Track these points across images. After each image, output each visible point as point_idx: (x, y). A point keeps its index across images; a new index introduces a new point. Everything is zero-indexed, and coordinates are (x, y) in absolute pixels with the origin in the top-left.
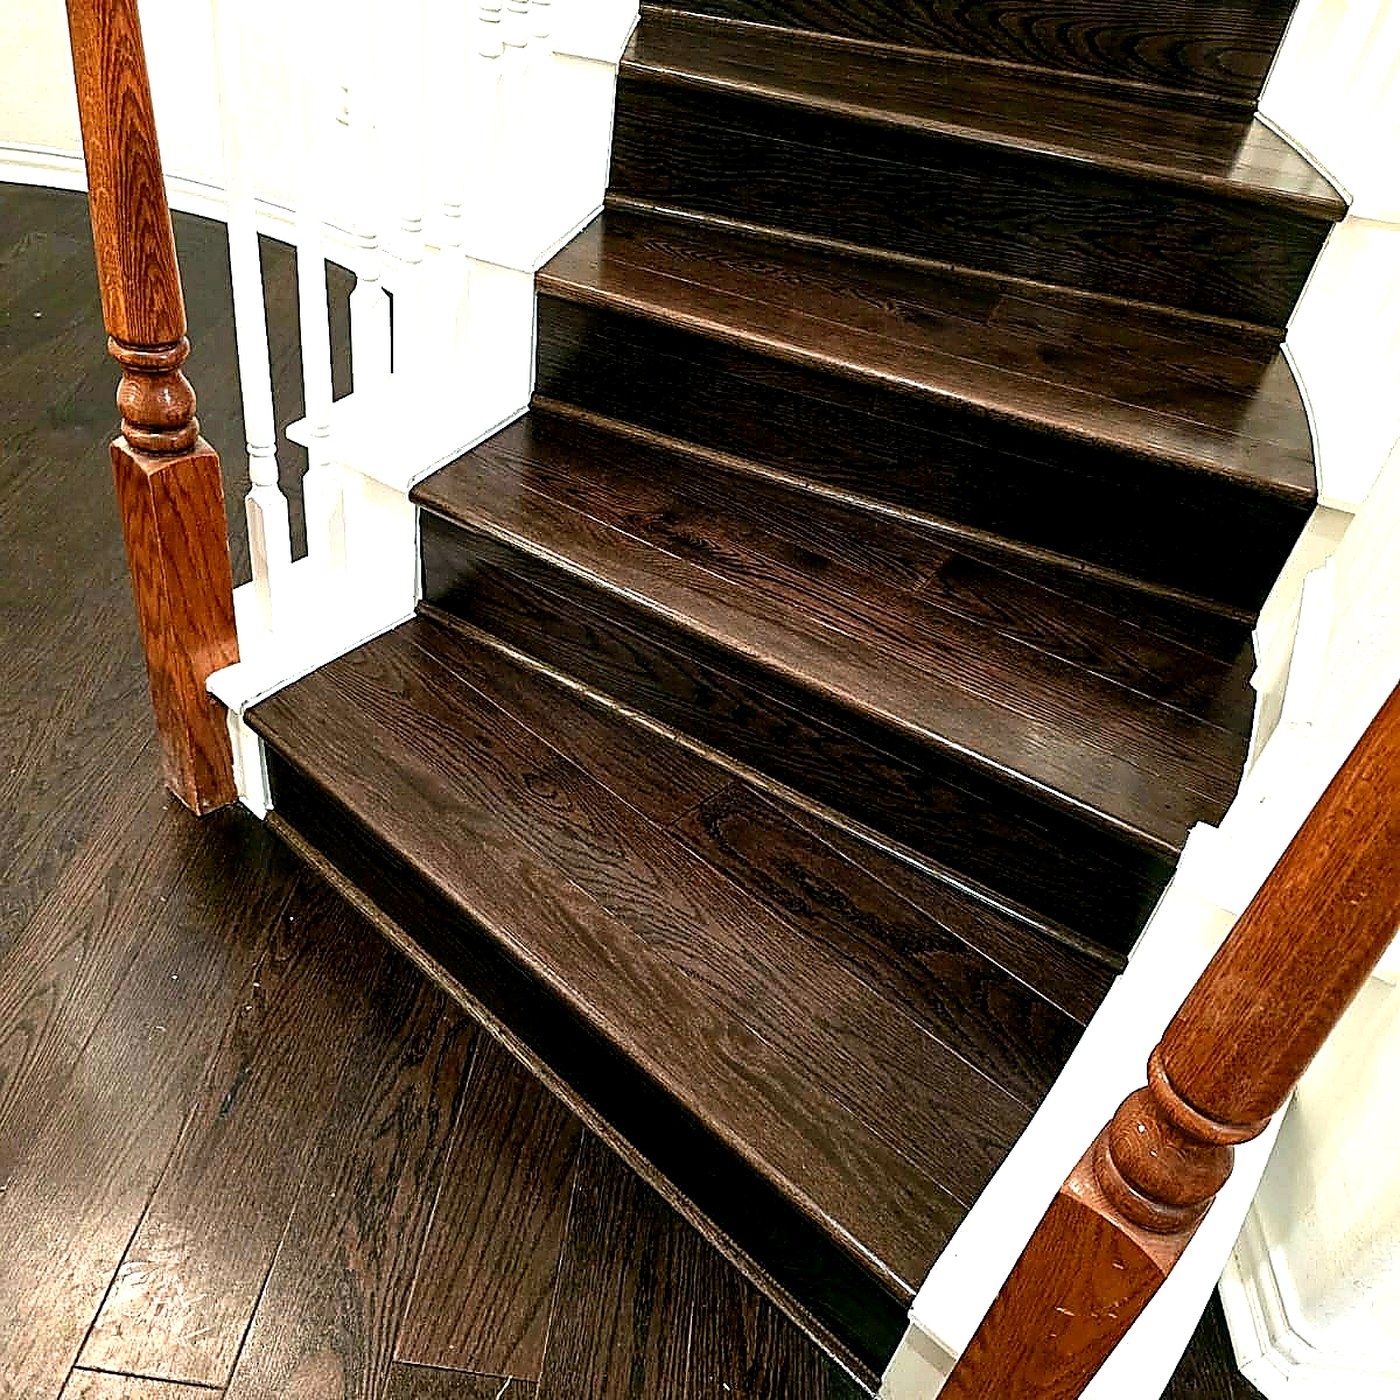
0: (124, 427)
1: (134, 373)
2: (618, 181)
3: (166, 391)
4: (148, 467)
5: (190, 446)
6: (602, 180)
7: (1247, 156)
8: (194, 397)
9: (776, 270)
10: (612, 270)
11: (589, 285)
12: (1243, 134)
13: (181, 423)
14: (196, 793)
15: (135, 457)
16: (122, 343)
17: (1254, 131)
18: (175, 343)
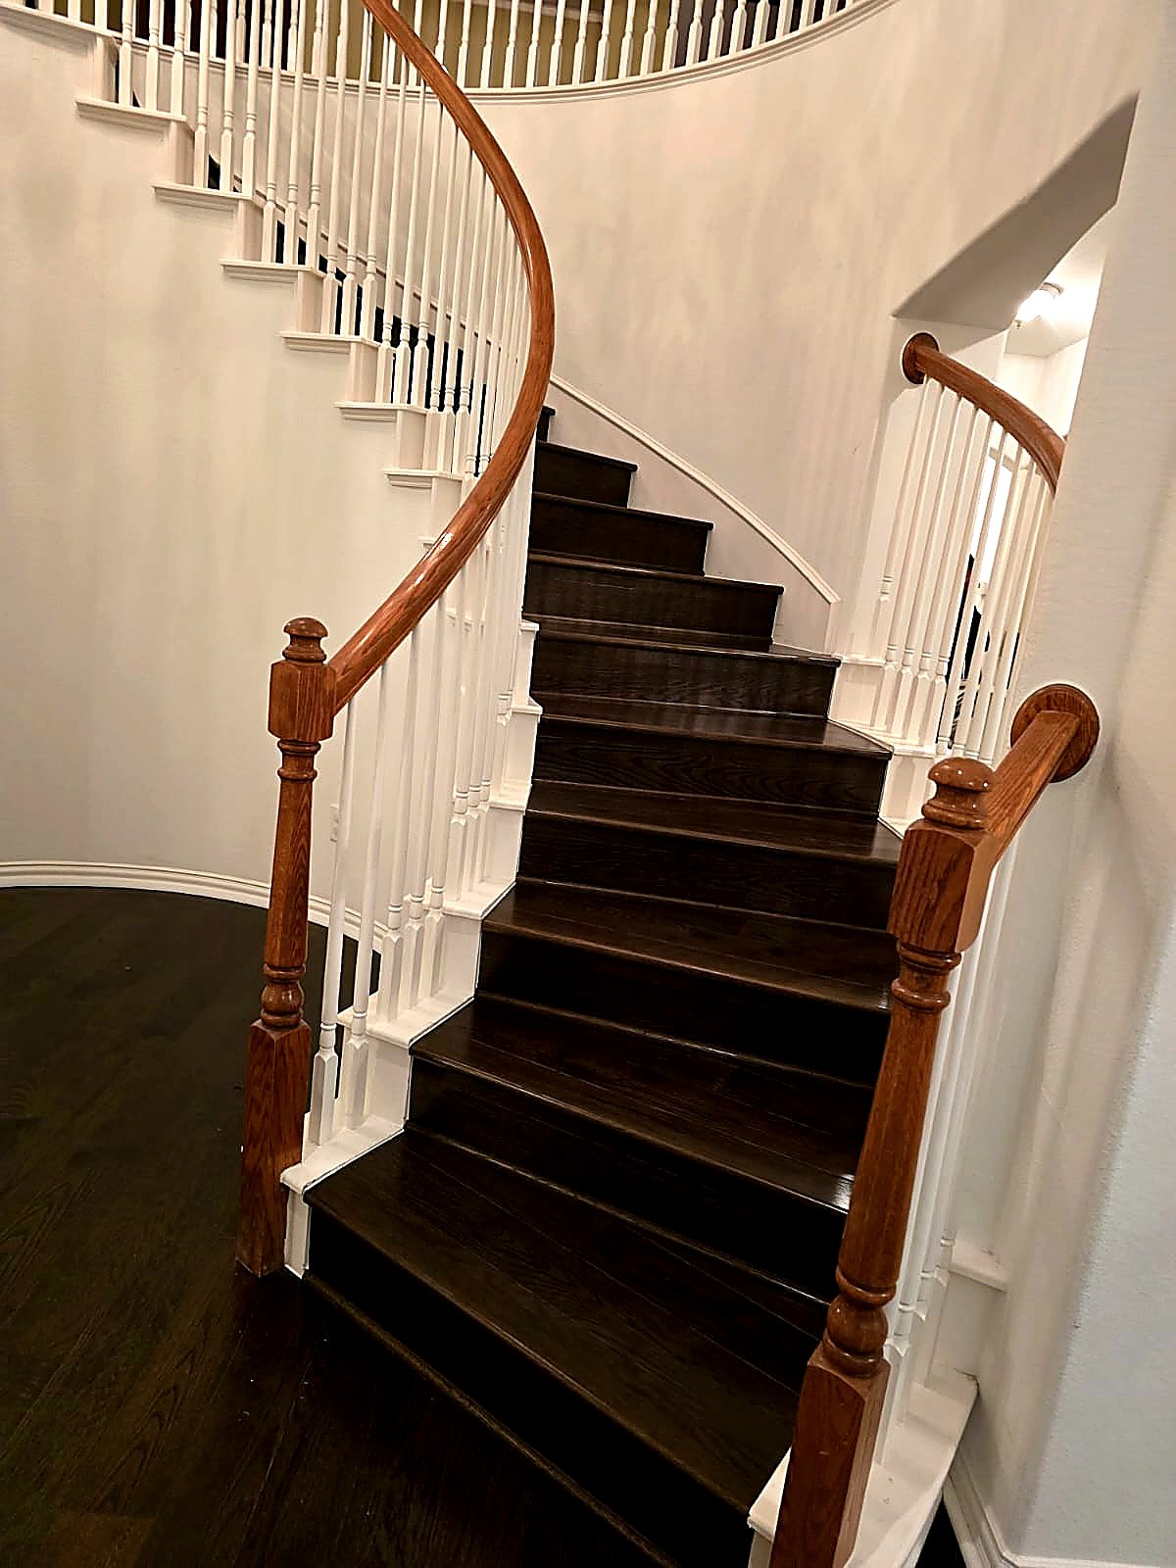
0: (263, 1014)
1: (276, 983)
2: (524, 868)
3: (290, 992)
4: (274, 1036)
5: (297, 1024)
6: (515, 870)
7: (877, 844)
8: (303, 995)
9: (616, 912)
10: (520, 916)
11: (507, 924)
12: (874, 831)
13: (294, 1011)
14: (260, 1259)
15: (268, 1031)
16: (273, 967)
17: (879, 828)
18: (299, 967)
